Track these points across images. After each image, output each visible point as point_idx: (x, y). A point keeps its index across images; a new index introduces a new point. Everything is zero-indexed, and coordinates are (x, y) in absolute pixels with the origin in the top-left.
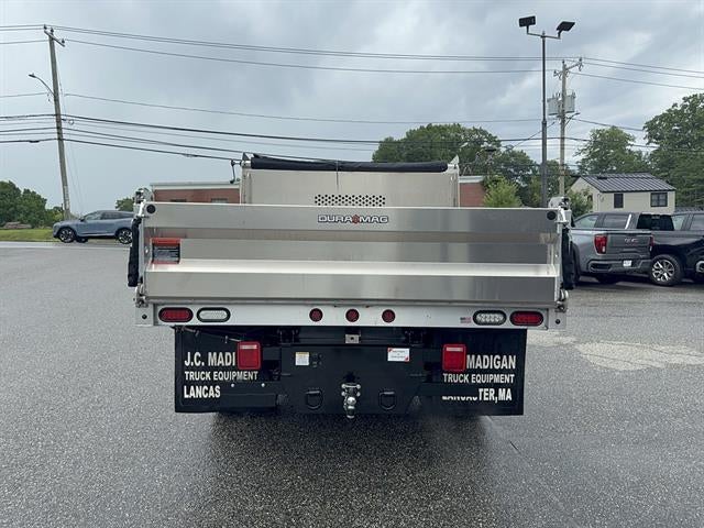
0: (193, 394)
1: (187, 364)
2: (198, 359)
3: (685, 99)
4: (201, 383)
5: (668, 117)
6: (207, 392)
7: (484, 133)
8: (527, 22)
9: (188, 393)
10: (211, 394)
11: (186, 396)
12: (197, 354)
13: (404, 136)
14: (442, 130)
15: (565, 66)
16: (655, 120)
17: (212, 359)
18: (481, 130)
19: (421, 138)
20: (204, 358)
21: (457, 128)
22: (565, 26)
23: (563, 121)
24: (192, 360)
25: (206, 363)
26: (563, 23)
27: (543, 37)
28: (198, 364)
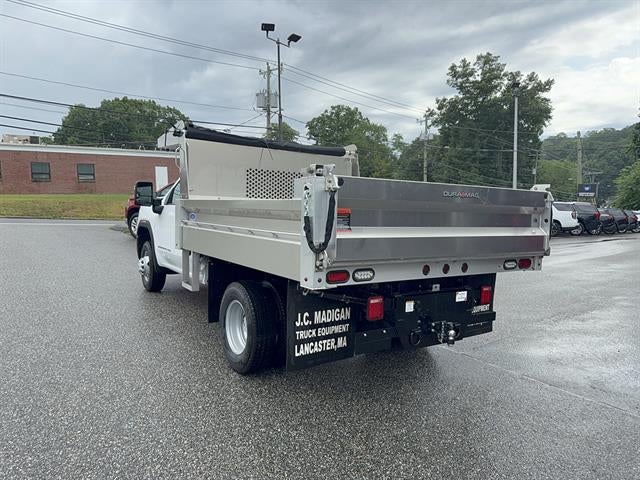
0: (302, 352)
1: (298, 324)
2: (307, 318)
3: (333, 108)
4: (309, 340)
5: (322, 120)
6: (313, 347)
7: (178, 113)
8: (268, 27)
9: (298, 352)
10: (316, 349)
11: (297, 355)
12: (306, 314)
13: (99, 105)
14: (138, 104)
15: (269, 67)
16: (313, 121)
17: (319, 317)
18: (174, 110)
19: (117, 109)
20: (311, 318)
21: (152, 105)
22: (294, 38)
23: (269, 114)
24: (302, 320)
25: (313, 322)
26: (293, 35)
27: (278, 43)
28: (306, 324)
